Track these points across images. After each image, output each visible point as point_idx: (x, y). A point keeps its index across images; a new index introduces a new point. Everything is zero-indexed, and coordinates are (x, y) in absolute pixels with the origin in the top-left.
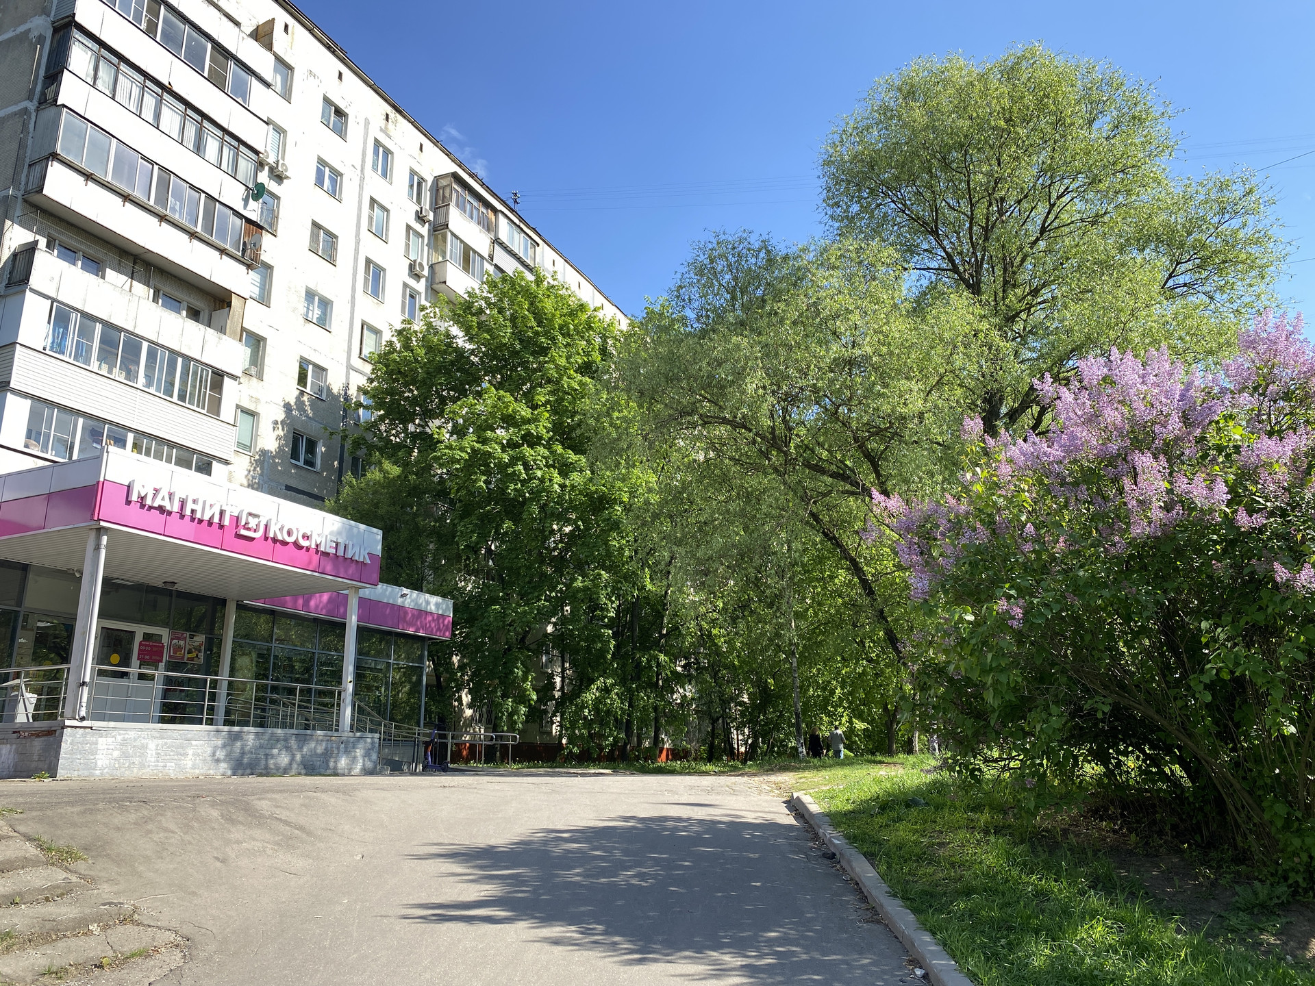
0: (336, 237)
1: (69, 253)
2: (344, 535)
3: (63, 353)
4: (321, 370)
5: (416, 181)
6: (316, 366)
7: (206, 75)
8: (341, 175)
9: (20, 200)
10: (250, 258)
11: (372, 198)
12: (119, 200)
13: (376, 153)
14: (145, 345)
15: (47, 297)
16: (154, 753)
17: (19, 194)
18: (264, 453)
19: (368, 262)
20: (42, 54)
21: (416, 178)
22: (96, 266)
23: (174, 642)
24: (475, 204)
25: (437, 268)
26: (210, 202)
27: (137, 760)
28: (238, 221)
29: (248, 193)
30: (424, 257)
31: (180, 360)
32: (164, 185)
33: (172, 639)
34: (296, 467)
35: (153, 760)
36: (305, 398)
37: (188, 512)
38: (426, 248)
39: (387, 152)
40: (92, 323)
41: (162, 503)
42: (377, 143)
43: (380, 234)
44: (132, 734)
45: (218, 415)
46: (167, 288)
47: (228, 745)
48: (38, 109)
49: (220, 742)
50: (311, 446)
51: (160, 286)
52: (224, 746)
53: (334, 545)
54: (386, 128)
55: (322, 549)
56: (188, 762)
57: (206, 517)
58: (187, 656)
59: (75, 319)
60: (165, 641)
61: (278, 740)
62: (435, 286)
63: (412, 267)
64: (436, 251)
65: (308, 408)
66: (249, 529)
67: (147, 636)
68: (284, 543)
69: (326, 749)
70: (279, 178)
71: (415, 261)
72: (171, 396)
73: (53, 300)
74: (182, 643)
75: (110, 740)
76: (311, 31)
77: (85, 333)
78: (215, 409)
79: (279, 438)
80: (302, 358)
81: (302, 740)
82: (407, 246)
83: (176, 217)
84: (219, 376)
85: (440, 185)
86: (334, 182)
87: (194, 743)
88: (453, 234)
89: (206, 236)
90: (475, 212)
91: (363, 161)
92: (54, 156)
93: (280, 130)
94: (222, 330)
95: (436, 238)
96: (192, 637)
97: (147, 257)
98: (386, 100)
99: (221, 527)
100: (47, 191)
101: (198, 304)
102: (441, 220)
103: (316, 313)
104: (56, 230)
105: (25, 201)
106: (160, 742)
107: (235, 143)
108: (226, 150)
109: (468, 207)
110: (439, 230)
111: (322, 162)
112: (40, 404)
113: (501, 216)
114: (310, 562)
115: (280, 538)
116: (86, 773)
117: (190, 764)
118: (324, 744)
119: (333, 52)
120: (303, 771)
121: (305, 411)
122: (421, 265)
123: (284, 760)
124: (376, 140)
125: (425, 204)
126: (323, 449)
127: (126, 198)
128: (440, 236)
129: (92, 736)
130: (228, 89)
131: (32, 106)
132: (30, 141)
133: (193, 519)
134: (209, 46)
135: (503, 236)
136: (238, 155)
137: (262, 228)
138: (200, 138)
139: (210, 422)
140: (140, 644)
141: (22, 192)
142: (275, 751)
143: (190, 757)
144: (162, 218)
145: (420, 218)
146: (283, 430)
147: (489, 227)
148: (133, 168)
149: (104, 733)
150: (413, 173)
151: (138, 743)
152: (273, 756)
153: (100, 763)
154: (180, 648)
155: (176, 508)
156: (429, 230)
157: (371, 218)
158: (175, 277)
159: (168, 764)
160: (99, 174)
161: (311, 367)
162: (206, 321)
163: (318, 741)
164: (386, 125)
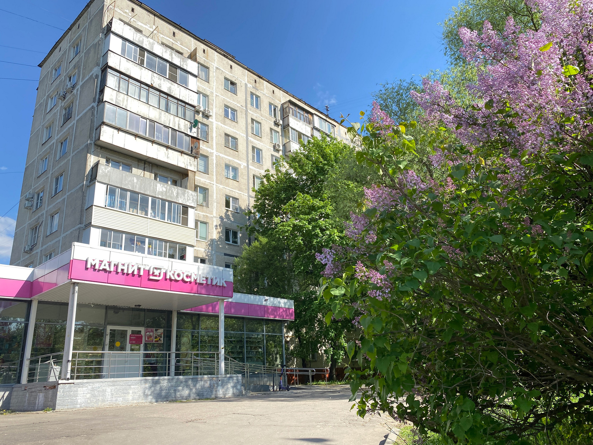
0: (237, 139)
1: (117, 164)
2: (211, 273)
3: (114, 207)
4: (236, 199)
5: (273, 108)
6: (233, 198)
7: (167, 77)
8: (236, 111)
9: (93, 145)
10: (194, 153)
11: (252, 119)
12: (133, 137)
13: (252, 98)
14: (150, 198)
15: (105, 184)
16: (110, 393)
17: (93, 142)
18: (212, 240)
19: (253, 148)
20: (98, 82)
21: (272, 106)
22: (128, 167)
23: (147, 333)
24: (302, 112)
25: (287, 145)
26: (174, 132)
27: (100, 398)
28: (188, 138)
29: (191, 125)
30: (280, 141)
31: (167, 203)
32: (152, 128)
33: (146, 332)
34: (228, 244)
35: (110, 397)
36: (229, 213)
37: (119, 270)
38: (281, 137)
39: (257, 97)
40: (126, 192)
41: (105, 267)
42: (252, 94)
43: (258, 134)
44: (97, 385)
45: (187, 226)
46: (160, 172)
47: (152, 386)
48: (98, 106)
49: (147, 385)
50: (235, 234)
51: (157, 172)
52: (150, 388)
53: (205, 279)
54: (255, 86)
55: (198, 281)
56: (130, 397)
57: (130, 272)
58: (154, 340)
59: (118, 191)
60: (143, 333)
61: (181, 382)
62: (286, 154)
63: (274, 147)
64: (286, 137)
65: (231, 217)
66: (156, 276)
67: (133, 332)
68: (176, 281)
69: (210, 384)
70: (207, 117)
71: (275, 144)
72: (165, 220)
73: (108, 185)
74: (151, 334)
75: (84, 389)
76: (215, 50)
77: (123, 197)
78: (185, 222)
79: (219, 233)
80: (226, 195)
81: (195, 381)
82: (272, 137)
83: (160, 141)
84: (185, 208)
85: (284, 107)
86: (233, 114)
87: (132, 387)
88: (292, 128)
89: (174, 147)
90: (302, 116)
91: (246, 103)
92: (103, 123)
93: (205, 96)
94: (186, 188)
95: (285, 131)
96: (156, 330)
97: (149, 160)
98: (254, 74)
99: (140, 276)
100: (101, 138)
101: (176, 177)
102: (286, 123)
103: (231, 174)
104: (110, 155)
105: (95, 145)
106: (113, 388)
107: (184, 104)
108: (180, 108)
109: (298, 115)
110: (286, 127)
111: (227, 107)
112: (105, 230)
113: (315, 116)
114: (192, 289)
115: (173, 278)
116: (72, 407)
117: (130, 398)
118: (209, 382)
119: (227, 57)
120: (198, 397)
121: (230, 219)
122: (278, 145)
123: (186, 392)
124: (251, 92)
125: (278, 118)
126: (240, 235)
127: (136, 136)
128: (287, 131)
129: (75, 387)
130: (178, 82)
131: (95, 105)
132: (95, 120)
133: (123, 274)
134: (168, 65)
135: (317, 125)
136: (185, 109)
137: (199, 139)
138: (167, 105)
139: (183, 229)
140: (130, 336)
141: (94, 141)
142: (180, 388)
143: (130, 394)
144: (153, 142)
145: (276, 124)
146: (220, 228)
147: (310, 122)
148: (138, 122)
149: (81, 385)
150: (270, 104)
151: (100, 389)
152: (179, 391)
153: (79, 401)
154: (150, 336)
155: (112, 269)
156: (281, 129)
157: (252, 128)
158: (163, 167)
159: (118, 399)
160: (124, 128)
161: (231, 199)
162: (180, 185)
163: (205, 381)
164: (255, 85)
